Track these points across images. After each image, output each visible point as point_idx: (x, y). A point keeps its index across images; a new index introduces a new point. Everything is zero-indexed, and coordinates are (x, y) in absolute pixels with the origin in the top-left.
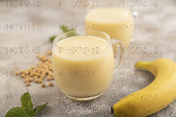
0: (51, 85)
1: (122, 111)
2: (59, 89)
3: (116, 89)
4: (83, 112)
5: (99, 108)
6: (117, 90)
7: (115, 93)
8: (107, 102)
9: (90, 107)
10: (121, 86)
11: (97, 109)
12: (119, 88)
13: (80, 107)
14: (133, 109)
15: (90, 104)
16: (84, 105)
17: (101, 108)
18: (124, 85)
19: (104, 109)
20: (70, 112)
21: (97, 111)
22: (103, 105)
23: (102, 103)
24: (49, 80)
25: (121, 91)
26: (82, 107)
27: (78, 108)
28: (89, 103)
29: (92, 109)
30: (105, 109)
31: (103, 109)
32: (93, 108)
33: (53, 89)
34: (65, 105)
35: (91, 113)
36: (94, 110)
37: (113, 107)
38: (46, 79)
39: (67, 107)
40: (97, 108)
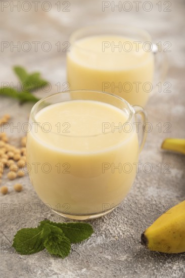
0: (19, 190)
2: (36, 198)
3: (136, 193)
5: (114, 232)
6: (139, 194)
7: (136, 201)
8: (126, 219)
9: (99, 230)
10: (143, 186)
11: (111, 234)
12: (142, 191)
15: (98, 225)
17: (118, 231)
18: (148, 184)
19: (124, 234)
21: (112, 239)
22: (120, 226)
23: (119, 222)
24: (12, 179)
25: (146, 197)
28: (95, 224)
29: (104, 236)
30: (126, 234)
31: (121, 234)
32: (104, 233)
33: (24, 197)
35: (102, 243)
38: (6, 177)
40: (111, 231)
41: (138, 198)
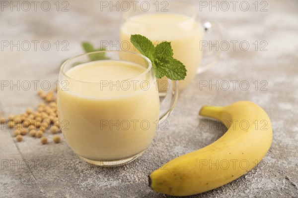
0: (57, 141)
1: (165, 181)
2: (70, 148)
3: (163, 150)
4: (105, 184)
5: (131, 178)
6: (166, 150)
7: (161, 156)
8: (145, 169)
9: (118, 176)
10: (171, 145)
11: (127, 179)
12: (169, 148)
13: (100, 176)
14: (181, 179)
15: (118, 172)
16: (107, 173)
17: (134, 177)
18: (177, 143)
19: (139, 180)
20: (84, 184)
21: (127, 183)
22: (138, 174)
23: (138, 170)
24: (54, 133)
25: (172, 153)
26: (105, 176)
27: (98, 178)
28: (116, 171)
29: (120, 180)
30: (141, 180)
31: (137, 180)
32: (121, 178)
33: (61, 147)
34: (77, 172)
35: (117, 185)
36: (122, 181)
37: (151, 175)
38: (49, 131)
39: (80, 176)
40: (128, 177)
41: (163, 154)
